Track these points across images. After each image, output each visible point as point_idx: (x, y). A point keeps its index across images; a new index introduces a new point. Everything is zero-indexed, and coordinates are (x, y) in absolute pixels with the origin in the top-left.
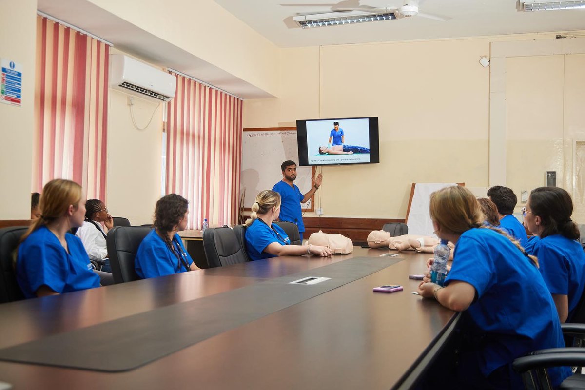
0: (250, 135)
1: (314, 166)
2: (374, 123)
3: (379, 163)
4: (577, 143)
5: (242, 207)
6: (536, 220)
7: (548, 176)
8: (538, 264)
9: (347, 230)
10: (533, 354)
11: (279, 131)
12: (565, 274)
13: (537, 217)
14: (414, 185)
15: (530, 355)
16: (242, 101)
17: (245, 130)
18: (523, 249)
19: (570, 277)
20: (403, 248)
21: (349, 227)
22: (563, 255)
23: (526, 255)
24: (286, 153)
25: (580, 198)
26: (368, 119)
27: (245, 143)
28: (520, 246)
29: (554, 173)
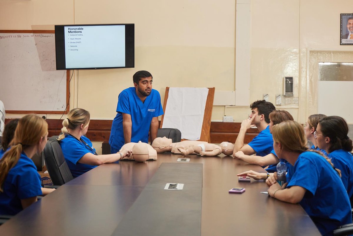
1: (69, 70)
2: (130, 30)
3: (134, 67)
4: (310, 52)
6: (326, 140)
7: (286, 81)
8: (341, 175)
9: (102, 132)
10: (341, 228)
11: (32, 34)
12: (346, 177)
13: (328, 137)
14: (168, 89)
15: (339, 228)
18: (332, 164)
19: (349, 178)
20: (188, 153)
21: (105, 129)
22: (346, 164)
23: (334, 169)
24: (39, 56)
25: (312, 101)
26: (124, 26)
28: (331, 162)
29: (291, 79)
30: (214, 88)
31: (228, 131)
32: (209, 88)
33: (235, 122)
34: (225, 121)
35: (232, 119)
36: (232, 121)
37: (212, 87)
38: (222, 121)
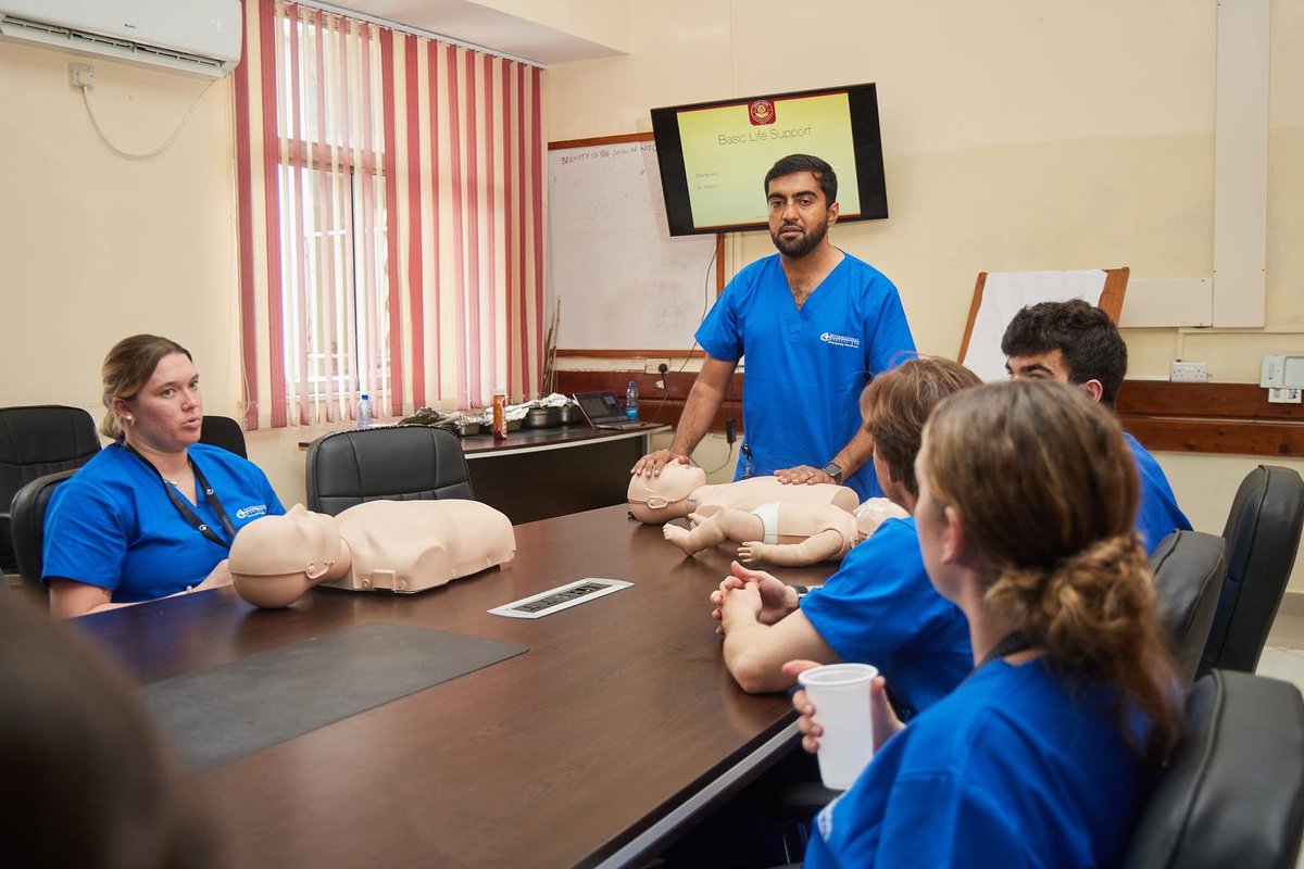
0: (565, 161)
2: (863, 102)
3: (887, 217)
5: (551, 347)
11: (632, 145)
14: (982, 278)
16: (536, 71)
17: (553, 146)
24: (653, 202)
27: (555, 180)
30: (1126, 271)
31: (1190, 412)
32: (1107, 271)
33: (1211, 381)
34: (1176, 379)
35: (1201, 373)
36: (1203, 379)
37: (1120, 267)
38: (1167, 379)
